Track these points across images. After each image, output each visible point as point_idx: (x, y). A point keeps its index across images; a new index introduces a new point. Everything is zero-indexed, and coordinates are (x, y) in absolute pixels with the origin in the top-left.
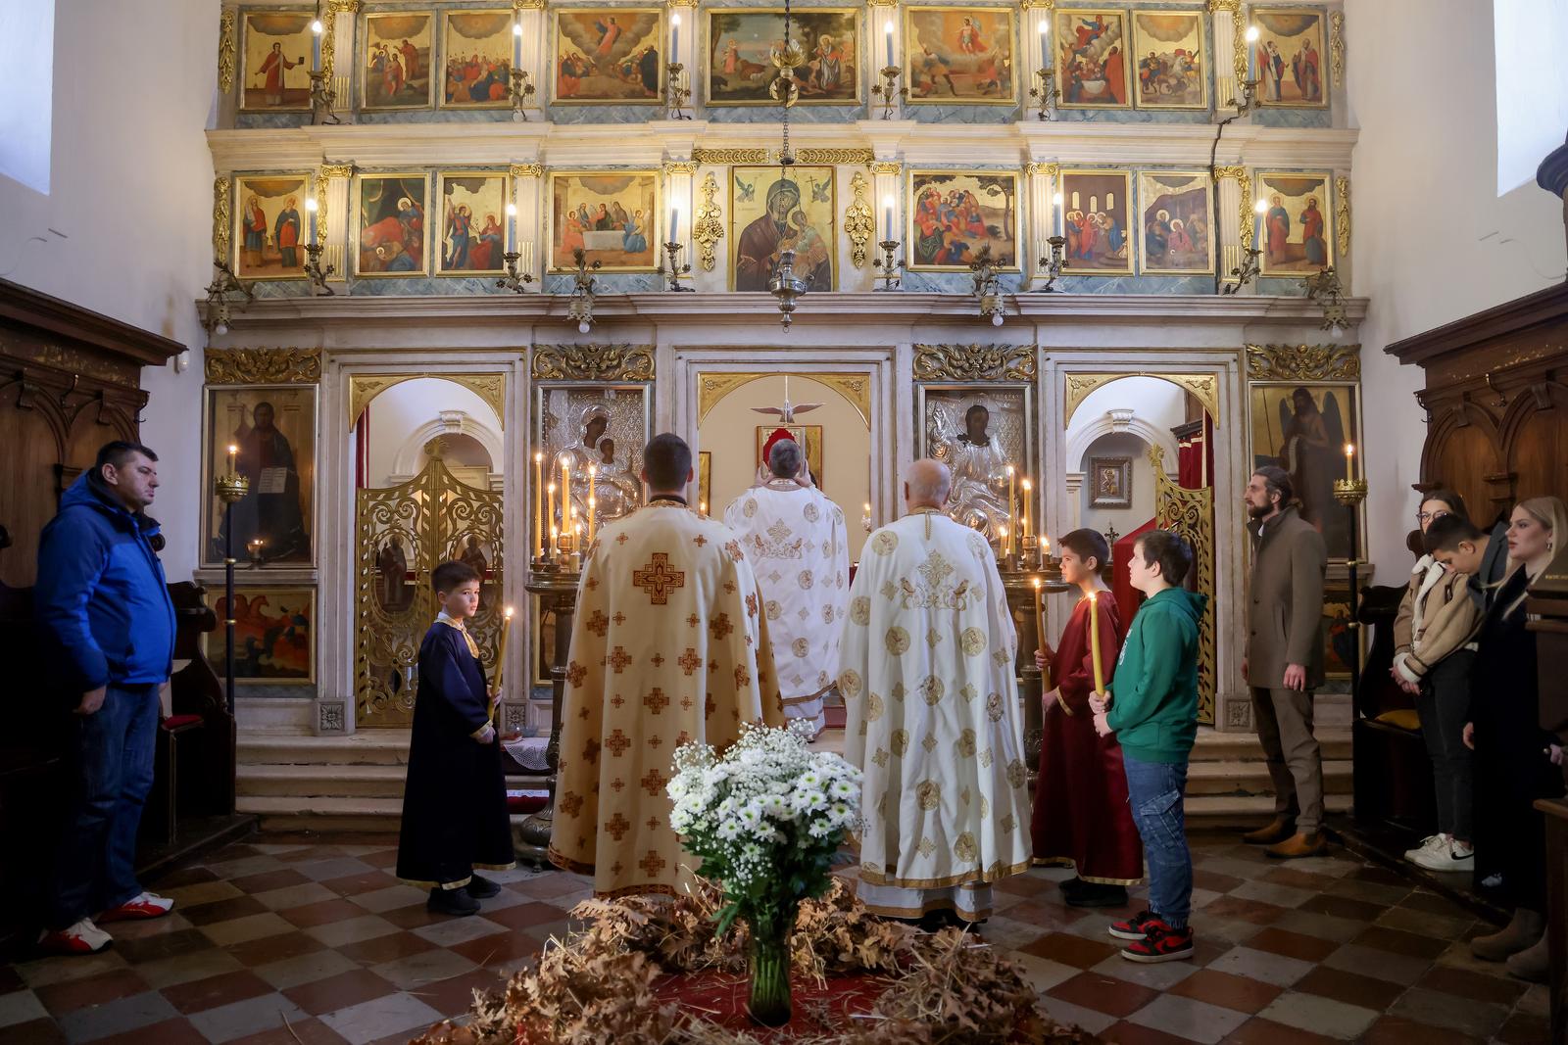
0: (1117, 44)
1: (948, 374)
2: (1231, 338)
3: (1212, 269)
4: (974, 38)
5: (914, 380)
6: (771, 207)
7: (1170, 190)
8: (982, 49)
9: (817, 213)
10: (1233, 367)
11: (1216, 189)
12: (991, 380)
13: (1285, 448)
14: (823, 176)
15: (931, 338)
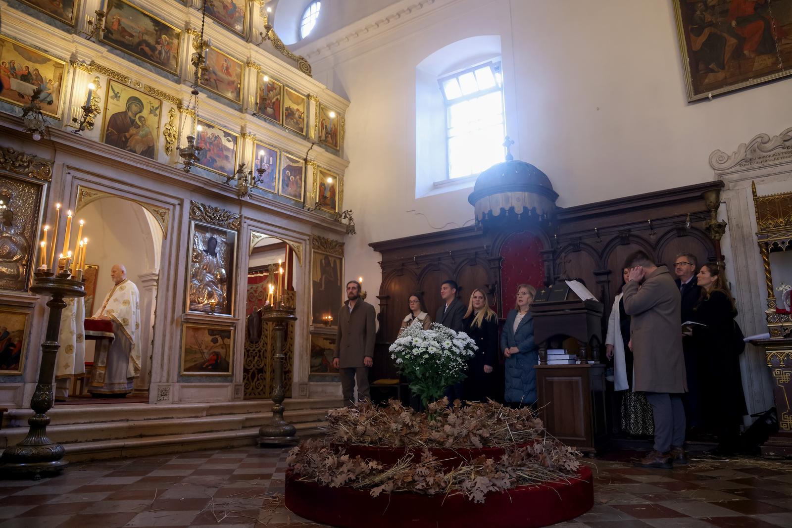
0: (278, 97)
1: (204, 219)
2: (307, 230)
3: (302, 200)
4: (227, 69)
5: (190, 218)
6: (128, 108)
7: (291, 164)
8: (230, 75)
9: (152, 120)
10: (308, 242)
11: (306, 168)
12: (221, 226)
13: (321, 280)
14: (156, 104)
15: (199, 200)
